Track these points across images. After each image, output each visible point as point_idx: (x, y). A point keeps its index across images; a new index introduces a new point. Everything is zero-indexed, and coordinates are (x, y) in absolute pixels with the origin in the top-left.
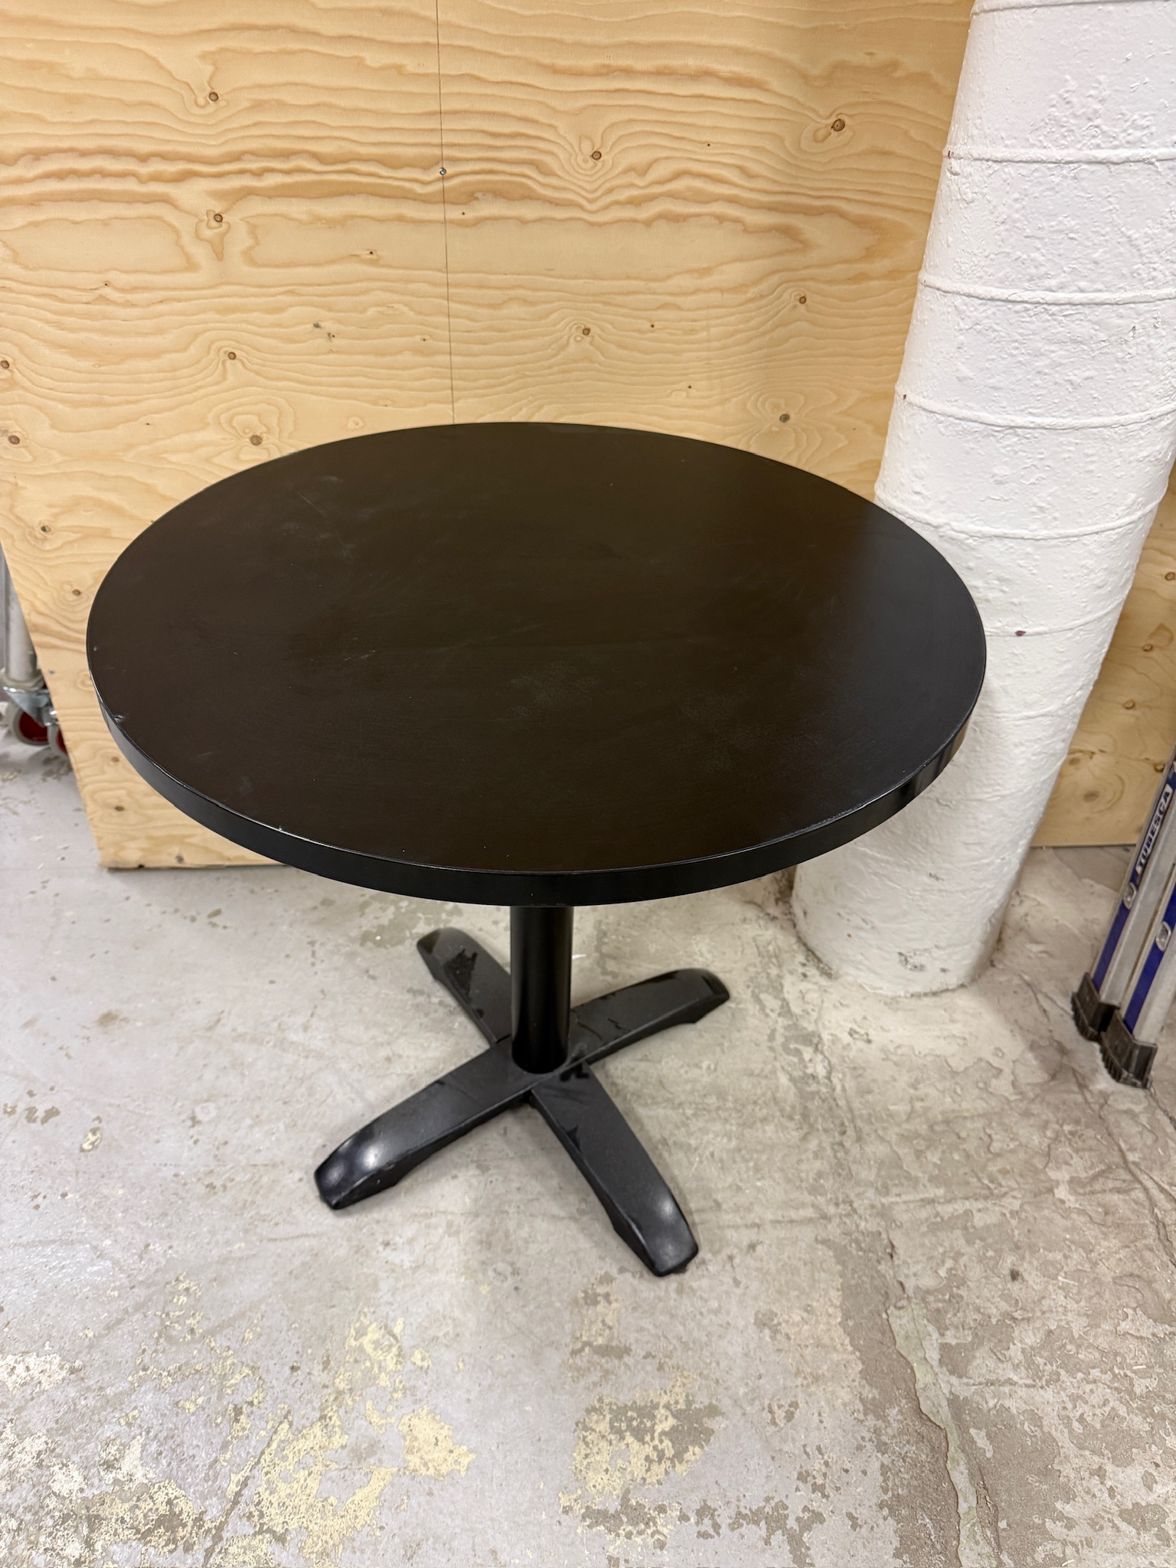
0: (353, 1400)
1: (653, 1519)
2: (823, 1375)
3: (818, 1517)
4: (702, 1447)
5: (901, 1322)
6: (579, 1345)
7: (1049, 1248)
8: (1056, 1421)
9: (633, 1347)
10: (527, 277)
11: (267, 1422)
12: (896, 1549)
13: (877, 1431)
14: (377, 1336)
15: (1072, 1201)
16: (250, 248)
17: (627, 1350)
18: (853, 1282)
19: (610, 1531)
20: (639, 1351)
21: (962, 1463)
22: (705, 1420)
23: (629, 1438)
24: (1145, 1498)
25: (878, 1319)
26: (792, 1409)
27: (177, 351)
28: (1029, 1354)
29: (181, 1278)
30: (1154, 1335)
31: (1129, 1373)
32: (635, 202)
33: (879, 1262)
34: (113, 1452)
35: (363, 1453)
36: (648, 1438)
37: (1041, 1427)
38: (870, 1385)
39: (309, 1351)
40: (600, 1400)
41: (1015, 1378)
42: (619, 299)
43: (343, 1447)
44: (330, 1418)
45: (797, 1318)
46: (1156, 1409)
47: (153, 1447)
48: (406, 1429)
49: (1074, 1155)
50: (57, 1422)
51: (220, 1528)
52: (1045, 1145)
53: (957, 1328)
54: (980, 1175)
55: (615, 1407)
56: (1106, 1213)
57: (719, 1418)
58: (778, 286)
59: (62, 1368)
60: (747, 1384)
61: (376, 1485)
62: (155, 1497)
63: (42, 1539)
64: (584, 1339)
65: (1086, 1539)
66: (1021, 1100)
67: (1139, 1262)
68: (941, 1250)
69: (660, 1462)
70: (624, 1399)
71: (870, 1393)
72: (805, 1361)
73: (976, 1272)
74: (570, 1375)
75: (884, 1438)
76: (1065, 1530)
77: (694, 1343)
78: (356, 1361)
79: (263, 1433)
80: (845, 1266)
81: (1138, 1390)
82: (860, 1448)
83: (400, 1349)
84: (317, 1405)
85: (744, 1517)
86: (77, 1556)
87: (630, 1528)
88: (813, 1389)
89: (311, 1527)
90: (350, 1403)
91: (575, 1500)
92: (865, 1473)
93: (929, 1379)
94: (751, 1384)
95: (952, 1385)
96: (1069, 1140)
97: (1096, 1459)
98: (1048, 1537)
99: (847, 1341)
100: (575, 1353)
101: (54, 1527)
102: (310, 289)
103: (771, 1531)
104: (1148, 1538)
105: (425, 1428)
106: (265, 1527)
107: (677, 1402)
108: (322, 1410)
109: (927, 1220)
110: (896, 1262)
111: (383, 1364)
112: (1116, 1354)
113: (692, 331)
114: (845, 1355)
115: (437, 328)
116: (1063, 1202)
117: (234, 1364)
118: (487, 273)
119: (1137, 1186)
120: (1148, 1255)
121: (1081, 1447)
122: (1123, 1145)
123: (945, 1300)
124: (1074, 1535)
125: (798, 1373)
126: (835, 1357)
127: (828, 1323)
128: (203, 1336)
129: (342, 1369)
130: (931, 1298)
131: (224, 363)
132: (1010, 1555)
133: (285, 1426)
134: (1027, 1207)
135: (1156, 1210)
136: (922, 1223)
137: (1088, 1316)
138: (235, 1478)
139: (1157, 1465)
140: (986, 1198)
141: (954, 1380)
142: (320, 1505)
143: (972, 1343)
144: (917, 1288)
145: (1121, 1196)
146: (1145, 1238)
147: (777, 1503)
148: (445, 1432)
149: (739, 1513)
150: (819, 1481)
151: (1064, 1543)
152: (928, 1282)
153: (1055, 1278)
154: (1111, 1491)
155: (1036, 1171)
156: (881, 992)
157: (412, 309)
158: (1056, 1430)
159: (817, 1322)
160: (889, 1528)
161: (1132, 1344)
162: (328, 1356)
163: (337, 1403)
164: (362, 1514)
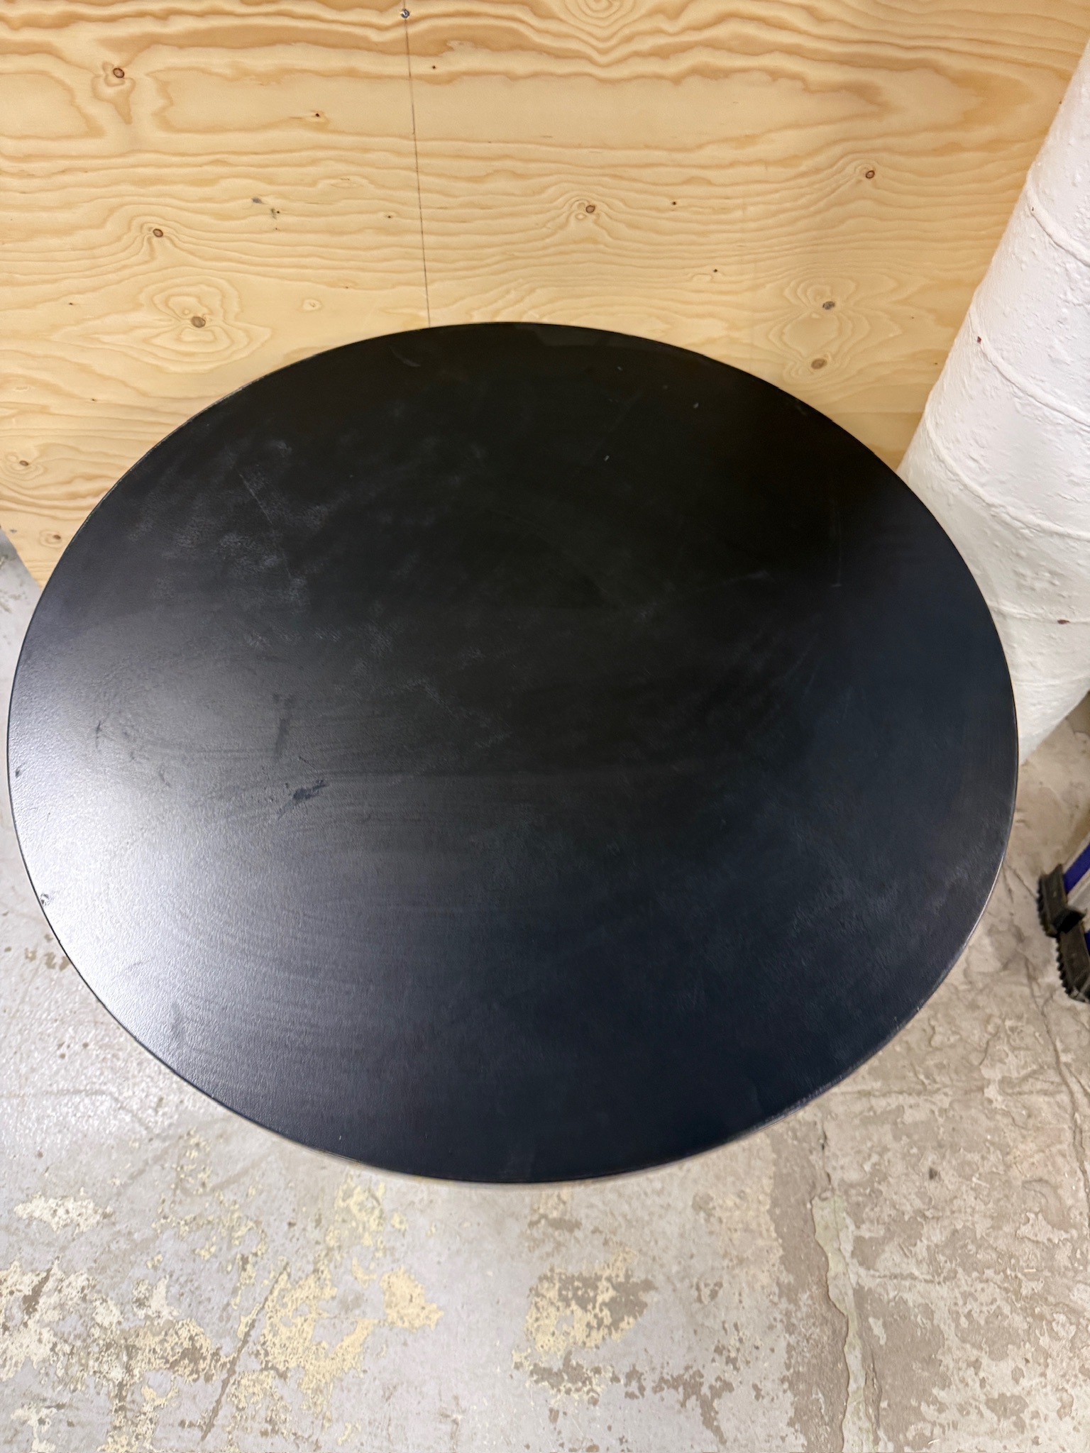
0: (342, 1257)
1: (589, 1379)
2: (748, 1258)
3: (728, 1387)
4: (635, 1318)
5: (822, 1213)
6: (535, 1217)
7: (969, 1149)
8: (946, 1315)
9: (584, 1222)
10: (516, 145)
11: (269, 1272)
12: (791, 1418)
13: (788, 1314)
14: (362, 1198)
15: (999, 1102)
16: (164, 109)
17: (578, 1225)
18: (785, 1171)
19: (553, 1387)
20: (588, 1226)
21: (858, 1349)
22: (641, 1293)
23: (574, 1306)
24: (1011, 1389)
25: (802, 1208)
26: (717, 1288)
27: (91, 227)
28: (933, 1251)
29: (192, 1133)
30: (1049, 1240)
31: (1020, 1275)
32: (661, 53)
33: (811, 1152)
34: (143, 1291)
35: (350, 1304)
36: (590, 1307)
37: (932, 1320)
38: (788, 1270)
39: (304, 1209)
40: (552, 1270)
41: (917, 1273)
42: (634, 172)
43: (333, 1298)
44: (322, 1272)
45: (730, 1203)
46: (1037, 1310)
47: (175, 1290)
48: (386, 1286)
49: (1010, 1054)
50: (95, 1261)
51: (233, 1363)
52: (984, 1041)
53: (872, 1222)
54: (917, 1068)
55: (563, 1277)
56: (1029, 1116)
57: (652, 1293)
58: (842, 157)
59: (96, 1212)
60: (680, 1263)
61: (360, 1334)
62: (180, 1332)
63: (91, 1363)
64: (542, 1211)
65: (953, 1423)
66: (969, 991)
67: (1050, 1168)
68: (869, 1144)
69: (599, 1329)
70: (572, 1270)
71: (787, 1278)
72: (733, 1245)
73: (899, 1168)
74: (527, 1244)
75: (794, 1321)
76: (936, 1413)
77: (637, 1221)
78: (344, 1221)
79: (266, 1282)
80: (779, 1156)
81: (1024, 1292)
82: (771, 1327)
83: (382, 1211)
84: (311, 1258)
85: (666, 1382)
86: (120, 1380)
87: (569, 1385)
88: (737, 1271)
89: (307, 1367)
90: (338, 1258)
91: (526, 1358)
92: (772, 1350)
93: (841, 1268)
94: (683, 1262)
95: (859, 1276)
96: (1009, 1037)
97: (975, 1352)
98: (921, 1417)
99: (772, 1228)
100: (532, 1224)
101: (100, 1353)
102: (245, 159)
103: (687, 1397)
104: (1006, 1424)
105: (402, 1287)
106: (270, 1365)
107: (617, 1276)
108: (315, 1263)
109: (861, 1113)
110: (827, 1153)
111: (367, 1225)
112: (1011, 1257)
113: (725, 210)
114: (769, 1242)
115: (404, 204)
116: (990, 1101)
117: (239, 1218)
118: (466, 140)
119: (1064, 1088)
120: (1060, 1160)
121: (964, 1341)
122: (1059, 1046)
123: (865, 1195)
124: (944, 1418)
125: (726, 1255)
126: (760, 1242)
127: (758, 1210)
128: (213, 1190)
129: (331, 1228)
130: (853, 1192)
131: (149, 240)
132: (886, 1432)
133: (284, 1276)
134: (956, 1106)
135: (1077, 1115)
136: (856, 1116)
137: (992, 1218)
138: (244, 1320)
139: (1027, 1361)
140: (919, 1094)
141: (862, 1271)
142: (314, 1348)
143: (884, 1238)
144: (842, 1180)
145: (1047, 1099)
146: (1060, 1142)
147: (694, 1374)
148: (418, 1290)
149: (662, 1379)
150: (733, 1355)
151: (934, 1424)
152: (853, 1176)
153: (969, 1178)
154: (983, 1382)
155: (972, 1068)
157: (372, 182)
158: (945, 1324)
159: (748, 1209)
160: (787, 1400)
161: (1028, 1247)
162: (320, 1215)
163: (328, 1258)
164: (349, 1357)
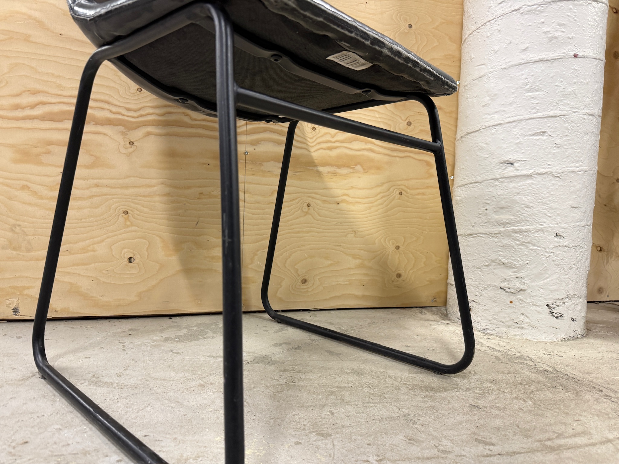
156: (542, 340)
